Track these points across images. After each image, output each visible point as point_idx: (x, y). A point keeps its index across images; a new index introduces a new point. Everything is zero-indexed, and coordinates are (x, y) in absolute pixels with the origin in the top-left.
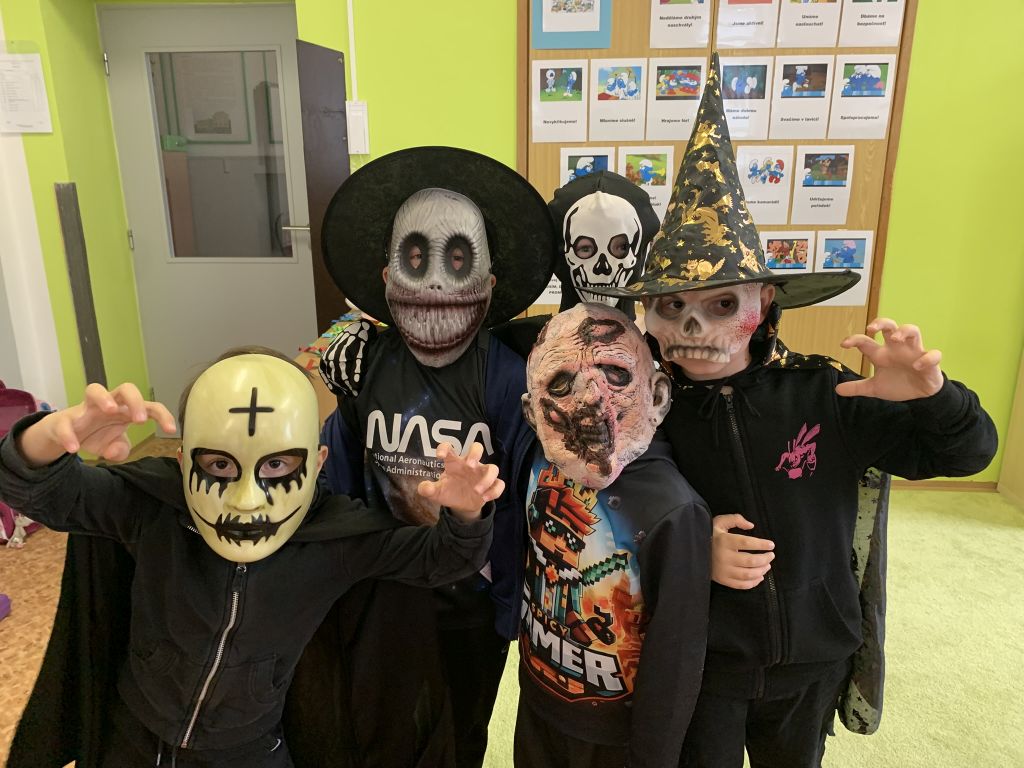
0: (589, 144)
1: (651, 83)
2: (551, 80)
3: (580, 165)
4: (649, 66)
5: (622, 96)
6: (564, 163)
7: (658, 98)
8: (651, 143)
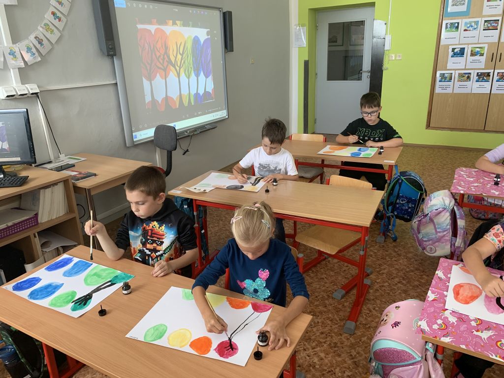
0: (459, 44)
1: (482, 25)
2: (449, 26)
3: (455, 51)
4: (481, 21)
5: (471, 30)
6: (450, 50)
7: (484, 30)
8: (480, 43)
